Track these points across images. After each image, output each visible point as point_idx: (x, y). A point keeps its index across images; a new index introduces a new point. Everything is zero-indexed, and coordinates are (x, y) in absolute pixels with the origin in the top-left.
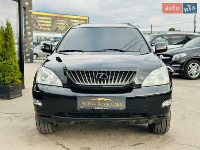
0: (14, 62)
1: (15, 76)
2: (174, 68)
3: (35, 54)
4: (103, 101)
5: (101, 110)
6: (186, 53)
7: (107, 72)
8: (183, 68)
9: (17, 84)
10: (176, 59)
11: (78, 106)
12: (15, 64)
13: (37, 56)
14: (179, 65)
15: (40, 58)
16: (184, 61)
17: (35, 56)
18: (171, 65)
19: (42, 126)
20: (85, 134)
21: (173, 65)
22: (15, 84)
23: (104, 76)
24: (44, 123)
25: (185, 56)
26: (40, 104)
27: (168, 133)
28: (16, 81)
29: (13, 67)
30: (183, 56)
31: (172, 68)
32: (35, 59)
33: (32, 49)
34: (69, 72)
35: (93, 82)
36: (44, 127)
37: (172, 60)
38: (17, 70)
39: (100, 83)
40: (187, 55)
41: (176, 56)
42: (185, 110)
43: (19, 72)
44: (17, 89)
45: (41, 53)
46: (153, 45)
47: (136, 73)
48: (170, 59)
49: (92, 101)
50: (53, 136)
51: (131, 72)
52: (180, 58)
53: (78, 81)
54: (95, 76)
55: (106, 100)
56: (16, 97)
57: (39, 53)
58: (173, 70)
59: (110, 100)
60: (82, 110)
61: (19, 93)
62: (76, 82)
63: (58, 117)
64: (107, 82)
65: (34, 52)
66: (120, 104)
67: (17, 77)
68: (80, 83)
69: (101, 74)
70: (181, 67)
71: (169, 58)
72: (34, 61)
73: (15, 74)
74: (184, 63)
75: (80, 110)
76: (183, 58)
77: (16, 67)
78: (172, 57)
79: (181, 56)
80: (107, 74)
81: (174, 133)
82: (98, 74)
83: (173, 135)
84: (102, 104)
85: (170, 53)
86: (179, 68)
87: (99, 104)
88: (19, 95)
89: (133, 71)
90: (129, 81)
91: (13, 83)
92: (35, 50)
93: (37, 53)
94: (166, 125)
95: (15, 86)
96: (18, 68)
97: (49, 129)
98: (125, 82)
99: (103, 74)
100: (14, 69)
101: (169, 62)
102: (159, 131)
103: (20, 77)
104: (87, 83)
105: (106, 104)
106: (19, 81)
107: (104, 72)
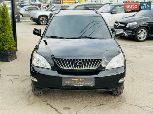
0: (10, 34)
1: (11, 44)
2: (127, 33)
3: (20, 14)
4: (80, 81)
5: (78, 86)
6: (137, 22)
7: (82, 60)
8: (134, 33)
9: (13, 50)
10: (129, 26)
11: (63, 84)
12: (10, 35)
13: (23, 16)
14: (132, 31)
15: (25, 17)
16: (135, 27)
17: (21, 16)
18: (126, 31)
19: (36, 91)
20: (66, 95)
21: (127, 31)
22: (11, 50)
23: (80, 63)
24: (38, 90)
25: (136, 24)
26: (36, 80)
27: (122, 95)
28: (12, 48)
29: (10, 38)
30: (135, 25)
31: (126, 33)
32: (21, 18)
33: (18, 12)
34: (56, 59)
35: (73, 67)
36: (37, 92)
37: (126, 27)
38: (12, 40)
39: (77, 68)
40: (137, 24)
41: (129, 24)
42: (134, 72)
43: (14, 41)
44: (13, 54)
45: (25, 13)
46: (112, 13)
47: (102, 60)
48: (125, 27)
49: (72, 81)
50: (43, 97)
51: (98, 60)
52: (132, 26)
53: (62, 66)
54: (74, 63)
55: (81, 80)
56: (13, 60)
57: (24, 13)
58: (127, 34)
59: (84, 80)
60: (65, 86)
61: (15, 57)
62: (61, 67)
63: (49, 89)
64: (82, 67)
65: (20, 13)
66: (91, 83)
67: (13, 46)
68: (64, 67)
69: (78, 62)
70: (133, 33)
71: (124, 25)
72: (21, 20)
73: (11, 43)
74: (135, 29)
75: (64, 86)
76: (135, 26)
77: (12, 38)
78: (126, 24)
79: (133, 24)
80: (82, 61)
81: (126, 94)
82: (76, 62)
83: (125, 96)
84: (79, 83)
85: (125, 21)
86: (131, 33)
87: (76, 82)
88: (15, 58)
89: (100, 59)
90: (97, 66)
91: (10, 49)
92: (21, 11)
93: (23, 14)
94: (121, 91)
95: (11, 52)
96: (13, 38)
97: (41, 93)
98: (95, 67)
99: (79, 62)
100: (10, 40)
101: (124, 28)
102: (116, 94)
103: (15, 45)
104: (69, 68)
105: (81, 83)
106: (14, 48)
107: (80, 60)
